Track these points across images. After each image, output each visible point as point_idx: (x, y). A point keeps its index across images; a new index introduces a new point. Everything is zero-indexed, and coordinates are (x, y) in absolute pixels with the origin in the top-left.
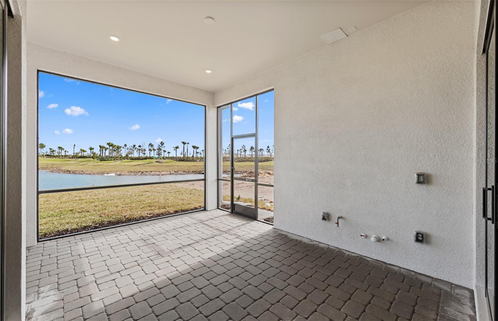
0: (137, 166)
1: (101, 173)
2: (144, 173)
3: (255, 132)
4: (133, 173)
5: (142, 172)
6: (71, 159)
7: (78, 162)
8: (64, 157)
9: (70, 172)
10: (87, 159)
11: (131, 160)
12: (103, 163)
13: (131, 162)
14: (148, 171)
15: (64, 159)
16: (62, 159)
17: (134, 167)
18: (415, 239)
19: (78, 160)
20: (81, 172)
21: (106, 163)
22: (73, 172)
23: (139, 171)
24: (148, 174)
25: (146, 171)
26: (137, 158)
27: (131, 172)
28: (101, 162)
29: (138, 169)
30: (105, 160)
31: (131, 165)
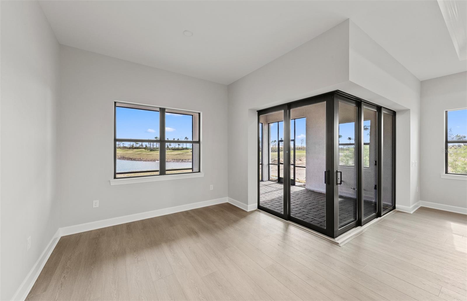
0: (178, 155)
1: (154, 160)
2: (184, 160)
3: (294, 139)
4: (176, 161)
5: (182, 160)
6: (129, 150)
7: (134, 152)
8: (124, 148)
9: (132, 159)
10: (140, 149)
11: (172, 151)
12: (153, 153)
13: (173, 152)
14: (186, 159)
15: (124, 150)
16: (123, 150)
17: (176, 156)
18: (374, 188)
19: (134, 151)
20: (139, 160)
21: (156, 153)
22: (133, 159)
23: (180, 159)
24: (186, 161)
25: (185, 159)
26: (177, 148)
27: (174, 159)
28: (151, 151)
29: (179, 157)
30: (154, 151)
31: (173, 154)
